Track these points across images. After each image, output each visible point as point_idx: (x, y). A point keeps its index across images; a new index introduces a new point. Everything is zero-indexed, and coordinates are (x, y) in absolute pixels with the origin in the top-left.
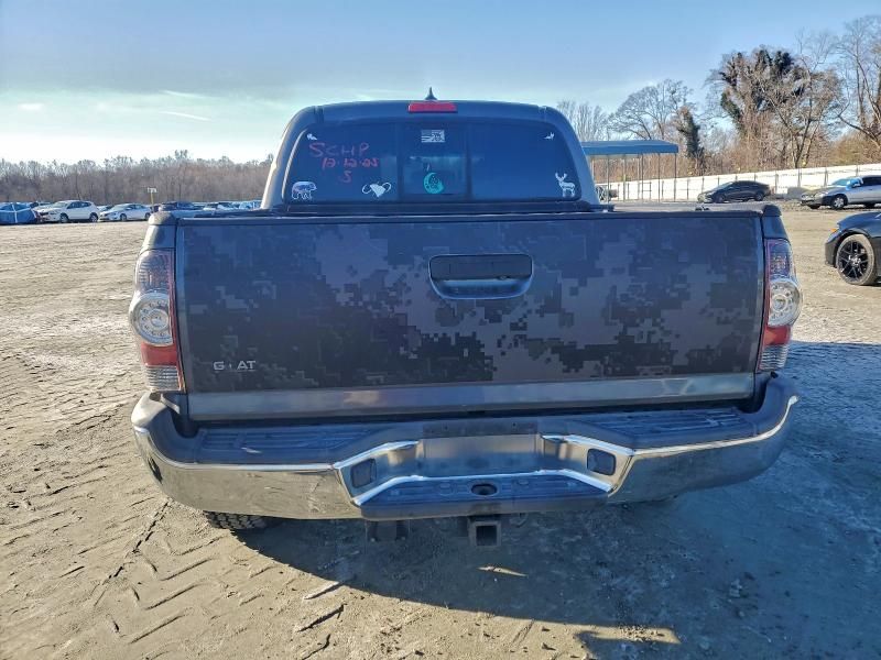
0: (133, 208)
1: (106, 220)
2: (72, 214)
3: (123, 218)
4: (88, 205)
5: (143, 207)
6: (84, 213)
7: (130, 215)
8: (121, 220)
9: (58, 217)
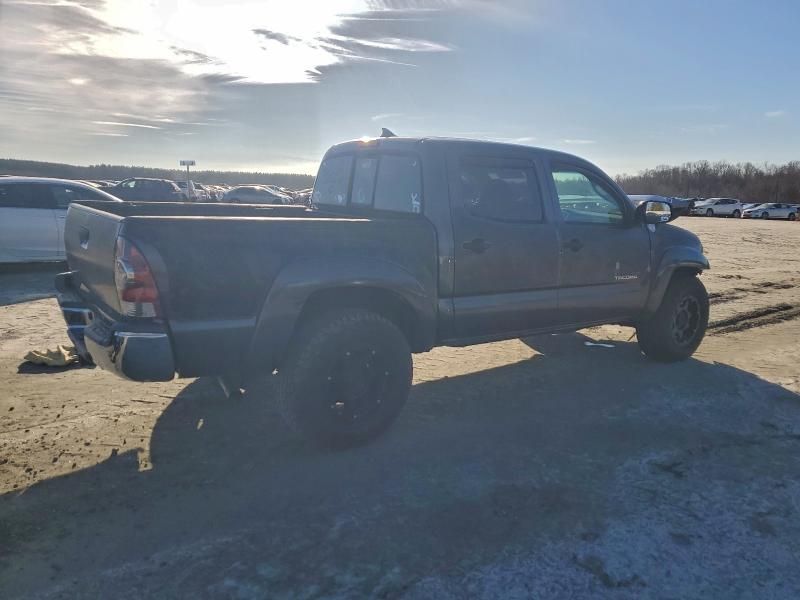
0: (778, 207)
1: (747, 217)
2: (717, 209)
3: (765, 216)
4: (733, 202)
5: (788, 207)
6: (729, 209)
7: (772, 213)
8: (761, 218)
9: (704, 212)
